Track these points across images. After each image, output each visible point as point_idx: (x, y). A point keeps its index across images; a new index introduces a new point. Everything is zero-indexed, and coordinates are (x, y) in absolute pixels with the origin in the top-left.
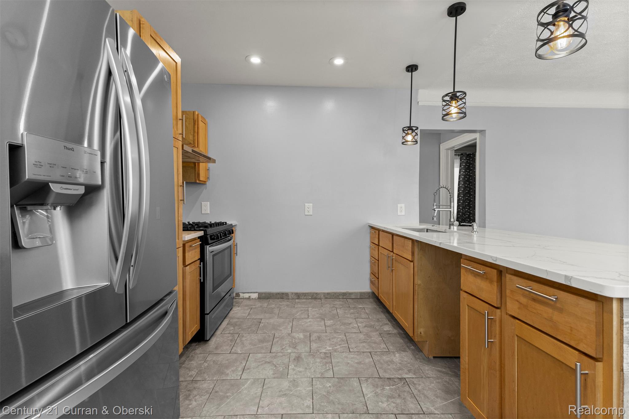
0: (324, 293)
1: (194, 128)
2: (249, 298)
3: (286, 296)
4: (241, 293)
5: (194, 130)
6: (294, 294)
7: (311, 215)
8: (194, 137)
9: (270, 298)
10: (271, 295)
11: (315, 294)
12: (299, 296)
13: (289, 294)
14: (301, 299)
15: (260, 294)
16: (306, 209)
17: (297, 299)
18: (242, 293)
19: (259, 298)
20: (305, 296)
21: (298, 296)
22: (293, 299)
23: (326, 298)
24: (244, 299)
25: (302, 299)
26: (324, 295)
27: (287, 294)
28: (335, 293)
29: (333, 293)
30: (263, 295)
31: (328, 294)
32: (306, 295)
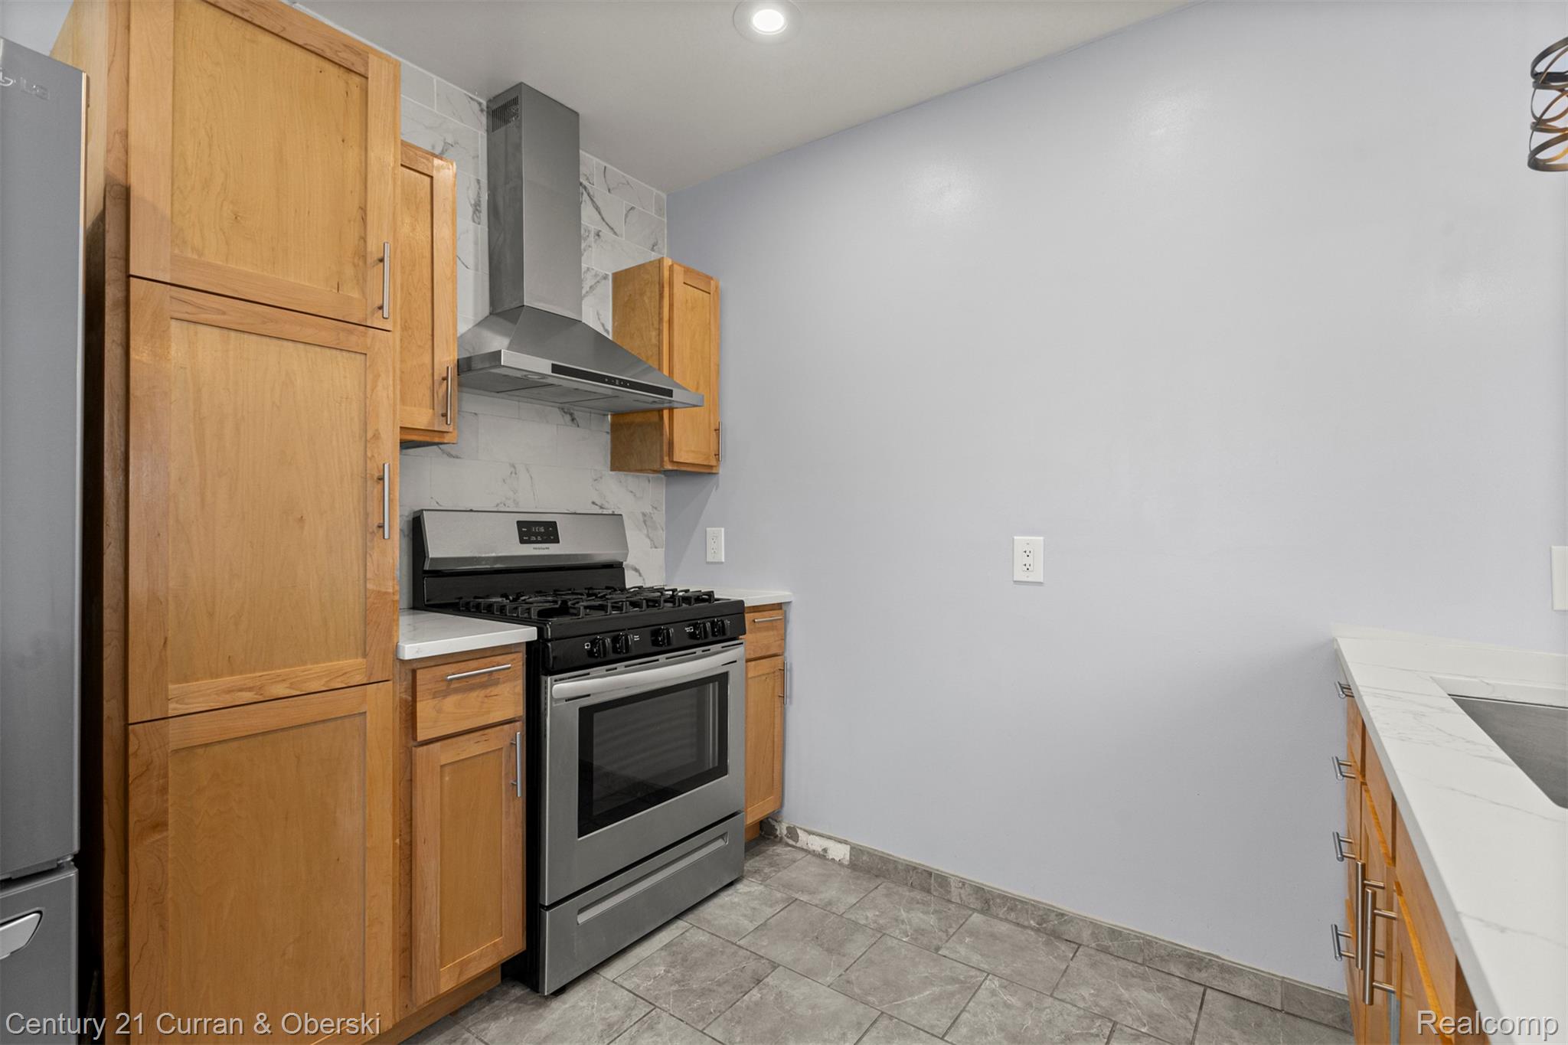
0: (1095, 925)
1: (661, 307)
2: (822, 856)
3: (941, 885)
4: (801, 829)
5: (660, 314)
6: (969, 890)
7: (1040, 584)
8: (659, 335)
9: (884, 877)
10: (891, 866)
11: (1053, 916)
12: (987, 902)
13: (953, 884)
14: (996, 917)
15: (856, 850)
16: (1020, 559)
17: (982, 912)
18: (805, 831)
19: (853, 866)
20: (1011, 909)
21: (987, 900)
22: (962, 905)
23: (1105, 950)
24: (807, 851)
25: (1001, 919)
26: (1093, 933)
27: (943, 880)
28: (1149, 942)
29: (1138, 938)
30: (864, 858)
31: (1114, 933)
32: (1016, 906)
